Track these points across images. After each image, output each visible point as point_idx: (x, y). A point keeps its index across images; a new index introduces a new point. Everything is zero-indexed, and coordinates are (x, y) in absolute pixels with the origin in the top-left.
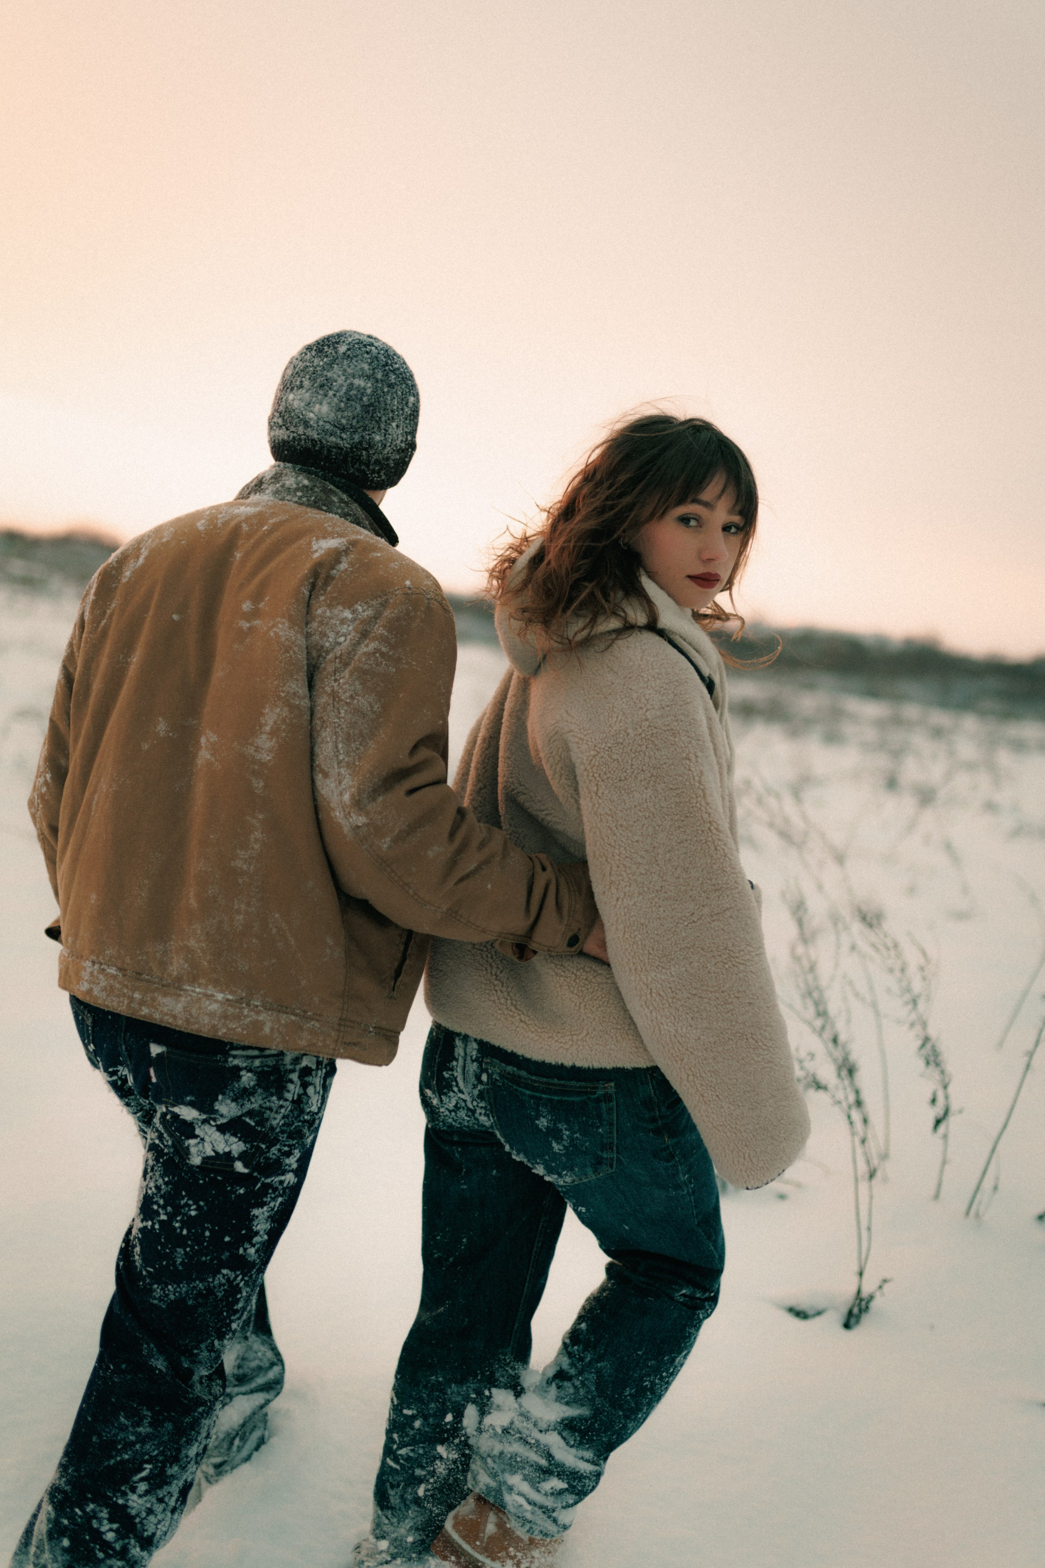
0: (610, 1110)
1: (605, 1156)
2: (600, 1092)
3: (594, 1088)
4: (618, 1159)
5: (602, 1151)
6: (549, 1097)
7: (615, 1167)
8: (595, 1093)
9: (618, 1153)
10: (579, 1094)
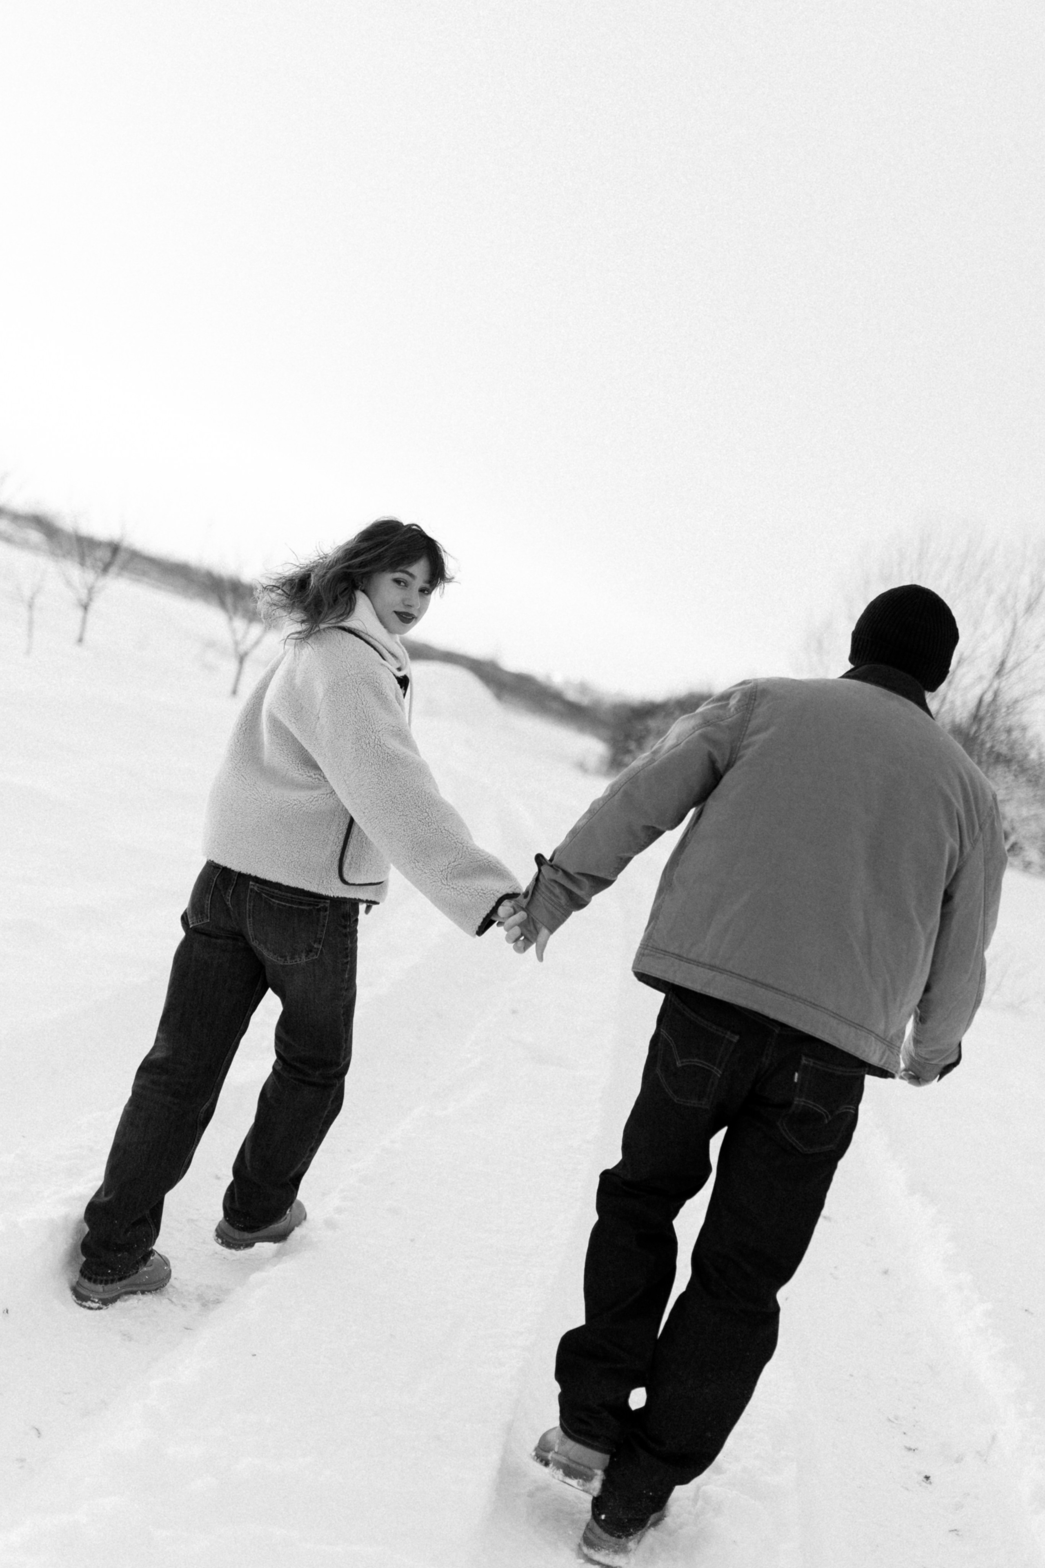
0: (324, 917)
1: (315, 946)
2: (321, 905)
4: (322, 949)
5: (314, 943)
6: (290, 905)
7: (318, 954)
8: (317, 905)
9: (323, 946)
10: (309, 905)
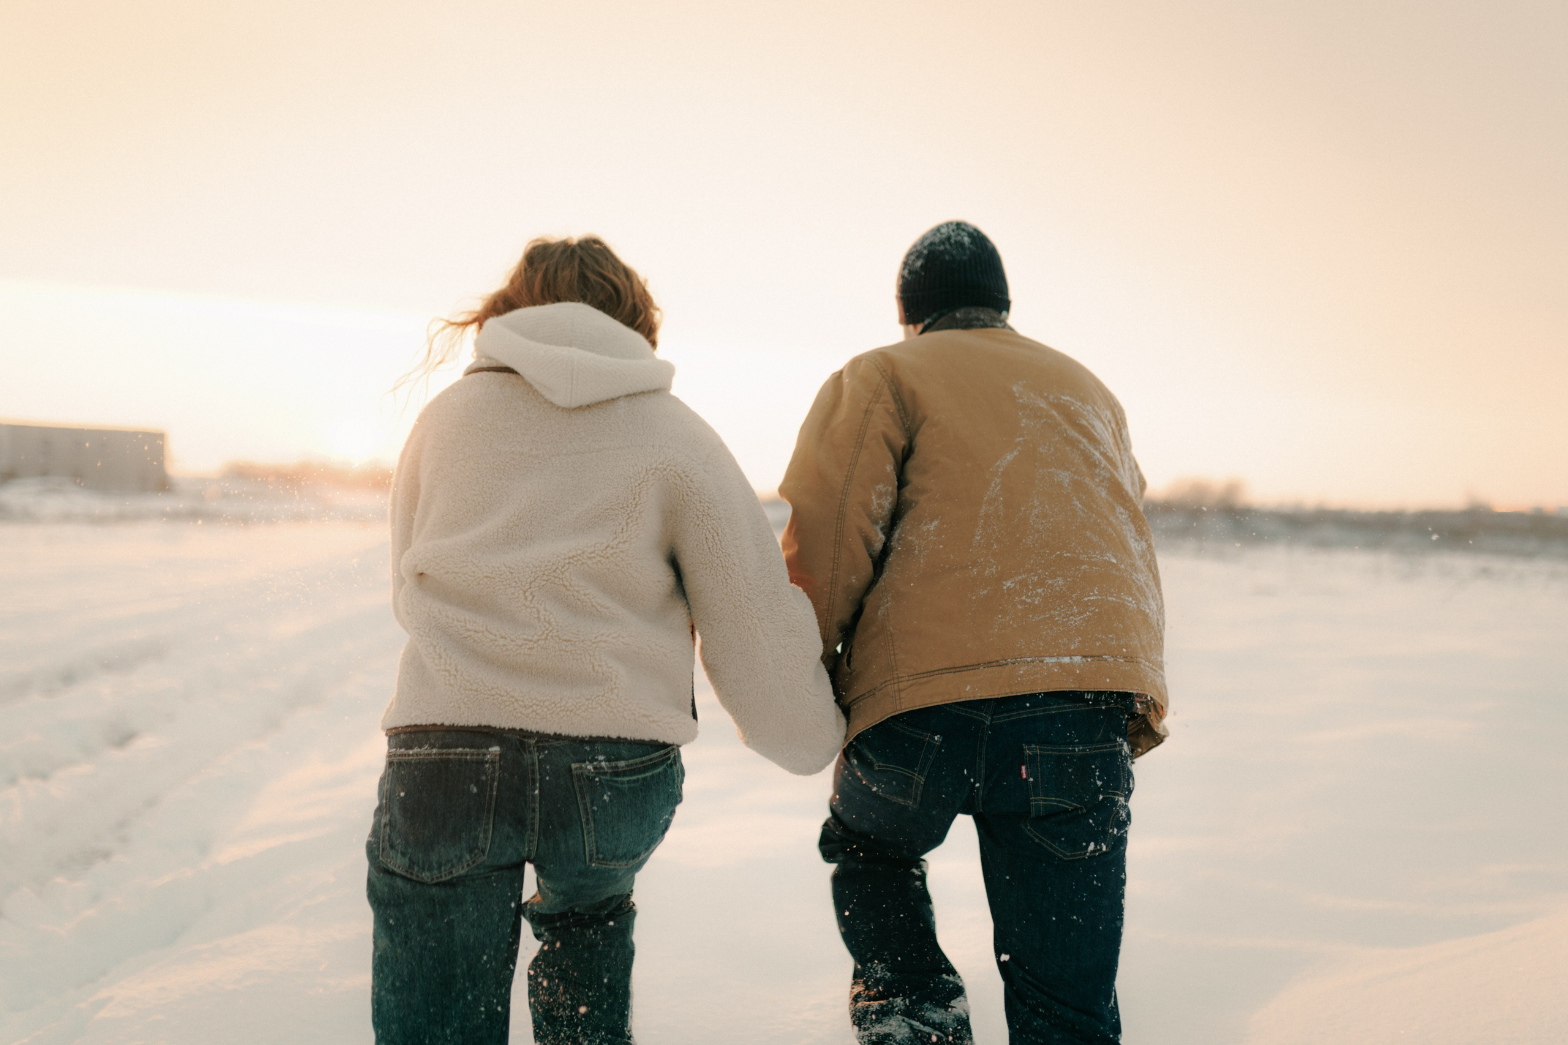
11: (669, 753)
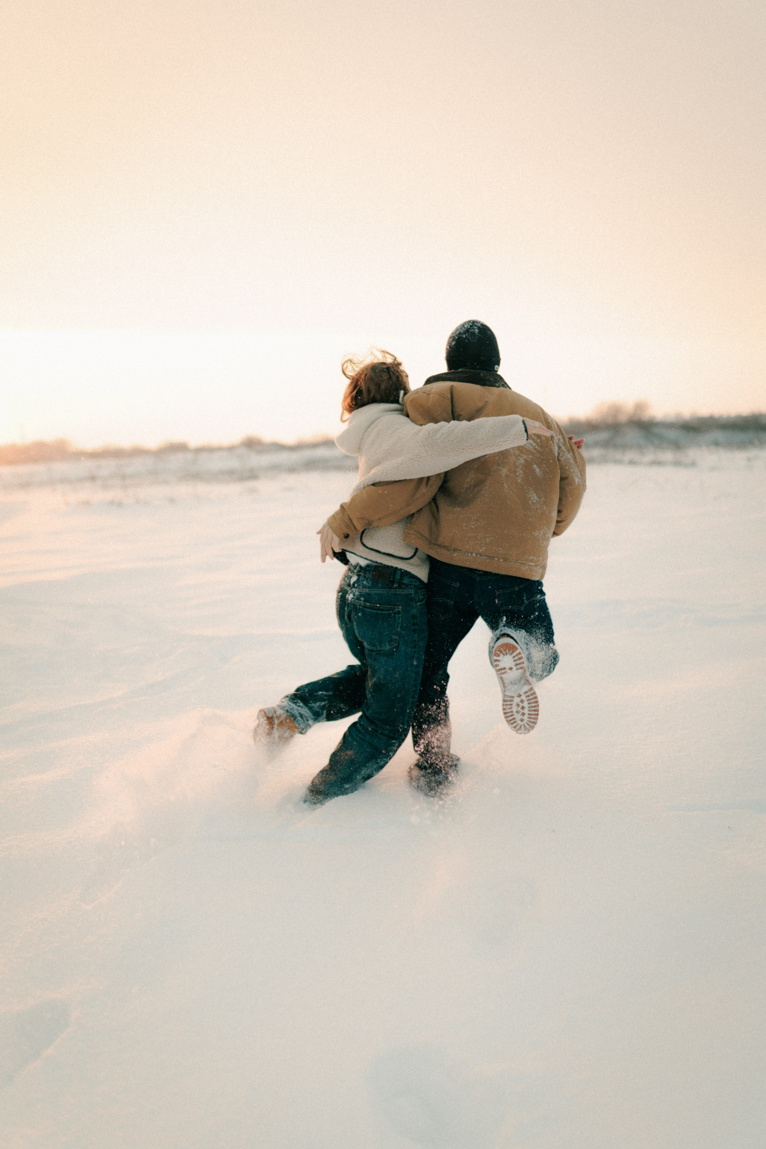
0: (399, 617)
3: (394, 608)
5: (393, 635)
6: (377, 612)
7: (397, 643)
8: (394, 610)
9: (399, 637)
11: (395, 608)
